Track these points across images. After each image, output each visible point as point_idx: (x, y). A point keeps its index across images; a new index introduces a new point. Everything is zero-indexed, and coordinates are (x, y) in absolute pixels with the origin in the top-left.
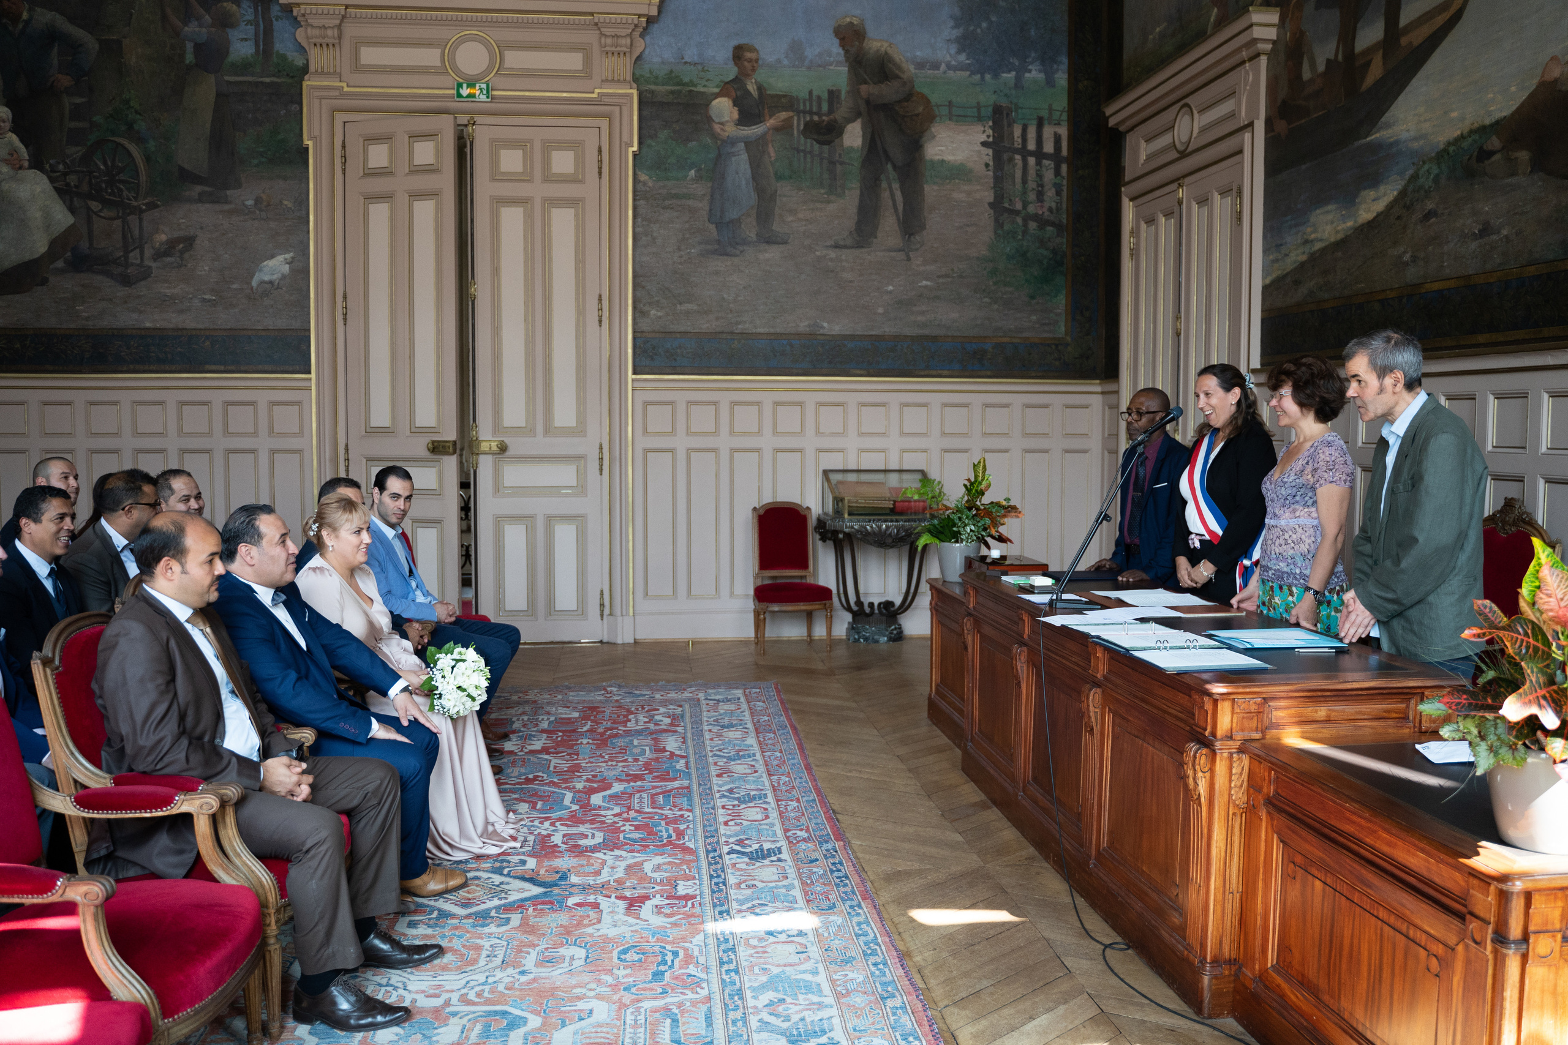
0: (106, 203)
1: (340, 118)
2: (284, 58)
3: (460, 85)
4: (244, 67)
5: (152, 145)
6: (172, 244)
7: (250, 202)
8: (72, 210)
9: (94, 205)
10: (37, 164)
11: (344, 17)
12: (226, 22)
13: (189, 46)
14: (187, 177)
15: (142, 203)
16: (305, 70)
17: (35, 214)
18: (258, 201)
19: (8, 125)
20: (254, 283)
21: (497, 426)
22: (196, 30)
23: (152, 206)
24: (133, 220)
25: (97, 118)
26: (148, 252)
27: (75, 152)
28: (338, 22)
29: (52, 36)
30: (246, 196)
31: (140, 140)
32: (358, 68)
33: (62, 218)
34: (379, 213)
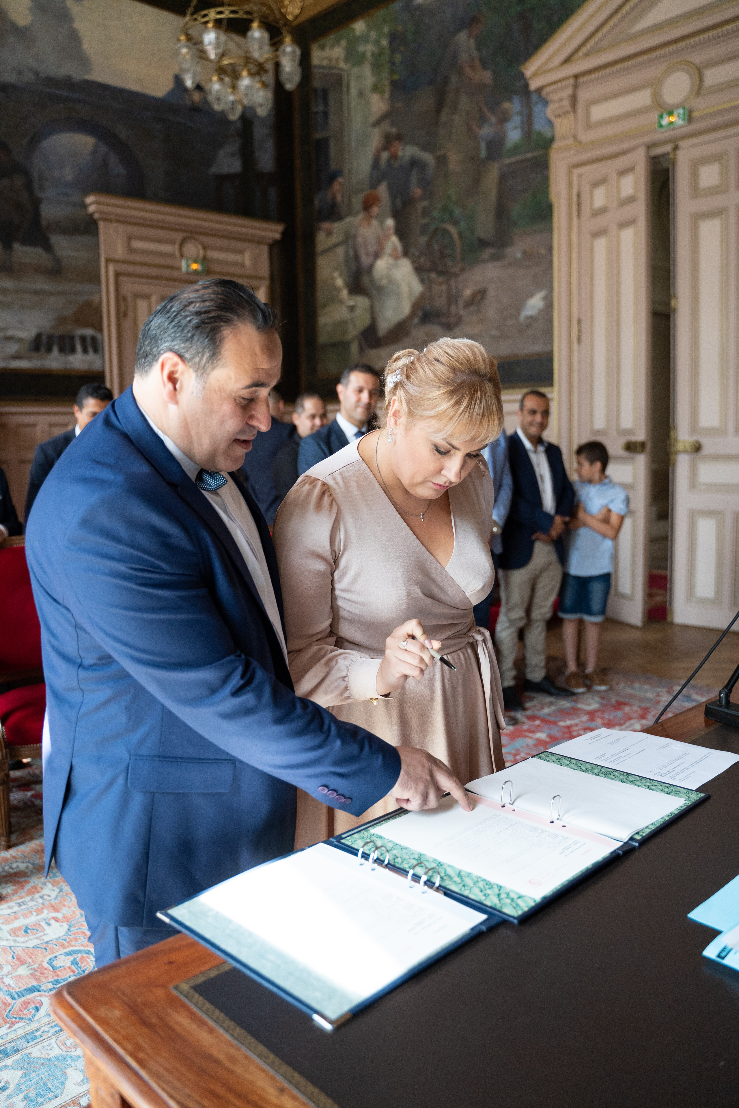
0: (440, 273)
1: (576, 172)
2: (539, 134)
3: (661, 117)
4: (516, 149)
5: (463, 225)
6: (474, 295)
7: (519, 255)
8: (422, 281)
9: (433, 275)
10: (406, 253)
11: (575, 87)
12: (504, 118)
13: (483, 145)
14: (483, 244)
15: (456, 270)
16: (552, 140)
17: (404, 288)
18: (524, 253)
19: (392, 231)
20: (522, 318)
21: (694, 428)
22: (486, 131)
23: (463, 270)
24: (453, 282)
25: (435, 214)
26: (461, 304)
27: (423, 240)
28: (569, 91)
29: (414, 163)
30: (515, 252)
31: (456, 223)
32: (589, 126)
33: (418, 288)
34: (601, 244)
